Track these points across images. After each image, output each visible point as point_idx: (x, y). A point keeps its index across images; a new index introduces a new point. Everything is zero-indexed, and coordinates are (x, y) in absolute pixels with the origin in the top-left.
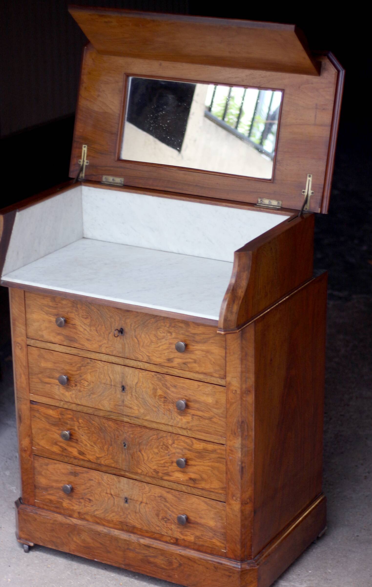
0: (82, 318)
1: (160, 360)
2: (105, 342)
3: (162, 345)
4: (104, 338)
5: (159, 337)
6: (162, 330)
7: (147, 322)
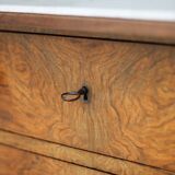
0: (16, 73)
1: (164, 158)
2: (58, 118)
3: (169, 121)
4: (55, 110)
5: (162, 103)
6: (166, 83)
7: (134, 68)
